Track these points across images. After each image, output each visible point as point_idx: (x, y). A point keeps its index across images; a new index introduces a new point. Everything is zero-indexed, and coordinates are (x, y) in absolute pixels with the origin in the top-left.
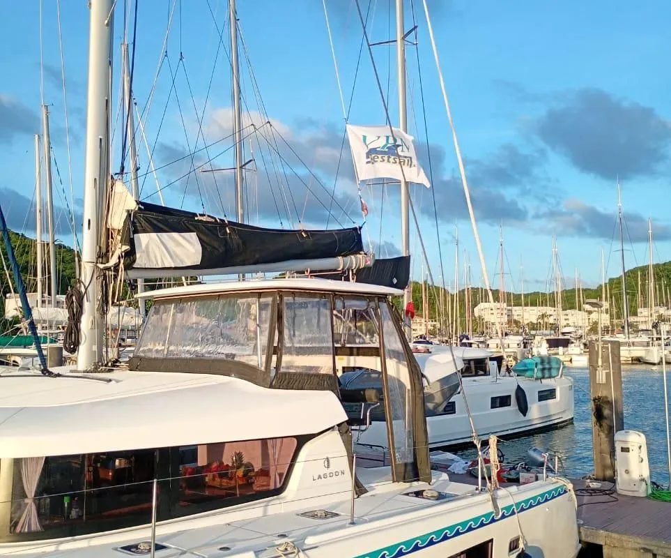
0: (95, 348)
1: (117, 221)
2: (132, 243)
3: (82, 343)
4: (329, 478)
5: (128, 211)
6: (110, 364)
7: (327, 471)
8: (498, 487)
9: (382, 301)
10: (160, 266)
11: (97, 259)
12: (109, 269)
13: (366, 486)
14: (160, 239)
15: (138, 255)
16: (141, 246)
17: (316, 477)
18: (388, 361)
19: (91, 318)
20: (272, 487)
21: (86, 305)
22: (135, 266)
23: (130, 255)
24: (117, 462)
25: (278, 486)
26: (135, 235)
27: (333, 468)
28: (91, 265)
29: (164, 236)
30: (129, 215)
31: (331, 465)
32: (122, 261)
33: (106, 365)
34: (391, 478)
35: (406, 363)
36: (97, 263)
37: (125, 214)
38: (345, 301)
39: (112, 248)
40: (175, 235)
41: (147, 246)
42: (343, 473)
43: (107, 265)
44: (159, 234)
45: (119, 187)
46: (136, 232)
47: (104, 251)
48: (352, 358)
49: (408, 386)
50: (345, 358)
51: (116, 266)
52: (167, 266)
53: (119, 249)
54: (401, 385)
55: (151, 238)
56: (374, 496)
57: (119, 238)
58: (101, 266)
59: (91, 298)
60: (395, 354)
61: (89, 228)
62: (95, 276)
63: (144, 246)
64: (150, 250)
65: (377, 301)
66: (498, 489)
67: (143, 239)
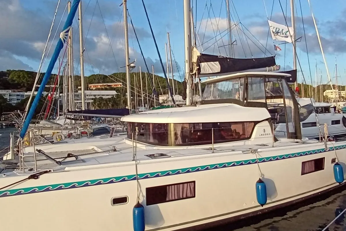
0: (191, 98)
1: (195, 60)
2: (199, 66)
3: (187, 97)
4: (265, 135)
5: (198, 56)
6: (195, 103)
7: (264, 133)
8: (327, 141)
9: (283, 79)
10: (208, 73)
11: (190, 72)
12: (193, 74)
13: (278, 139)
14: (208, 64)
15: (201, 70)
16: (202, 67)
17: (261, 135)
18: (285, 100)
19: (189, 90)
20: (246, 137)
21: (188, 86)
22: (201, 73)
23: (199, 70)
24: (198, 133)
25: (248, 137)
26: (200, 64)
27: (266, 133)
28: (188, 74)
29: (209, 63)
30: (198, 58)
31: (265, 131)
32: (197, 72)
33: (194, 103)
34: (287, 137)
35: (292, 100)
36: (190, 73)
37: (197, 57)
38: (269, 79)
39: (194, 68)
40: (212, 63)
41: (204, 66)
42: (269, 134)
43: (193, 73)
44: (208, 63)
45: (195, 49)
46: (200, 62)
47: (191, 69)
48: (272, 100)
49: (293, 108)
50: (270, 100)
51: (195, 73)
52: (210, 72)
53: (196, 68)
54: (291, 107)
55: (205, 64)
56: (280, 142)
57: (196, 65)
58: (191, 74)
59: (189, 84)
60: (288, 98)
61: (187, 62)
62: (189, 77)
63: (203, 66)
64: (205, 68)
65: (280, 79)
66: (327, 142)
67: (203, 64)
